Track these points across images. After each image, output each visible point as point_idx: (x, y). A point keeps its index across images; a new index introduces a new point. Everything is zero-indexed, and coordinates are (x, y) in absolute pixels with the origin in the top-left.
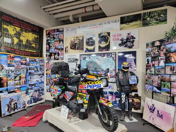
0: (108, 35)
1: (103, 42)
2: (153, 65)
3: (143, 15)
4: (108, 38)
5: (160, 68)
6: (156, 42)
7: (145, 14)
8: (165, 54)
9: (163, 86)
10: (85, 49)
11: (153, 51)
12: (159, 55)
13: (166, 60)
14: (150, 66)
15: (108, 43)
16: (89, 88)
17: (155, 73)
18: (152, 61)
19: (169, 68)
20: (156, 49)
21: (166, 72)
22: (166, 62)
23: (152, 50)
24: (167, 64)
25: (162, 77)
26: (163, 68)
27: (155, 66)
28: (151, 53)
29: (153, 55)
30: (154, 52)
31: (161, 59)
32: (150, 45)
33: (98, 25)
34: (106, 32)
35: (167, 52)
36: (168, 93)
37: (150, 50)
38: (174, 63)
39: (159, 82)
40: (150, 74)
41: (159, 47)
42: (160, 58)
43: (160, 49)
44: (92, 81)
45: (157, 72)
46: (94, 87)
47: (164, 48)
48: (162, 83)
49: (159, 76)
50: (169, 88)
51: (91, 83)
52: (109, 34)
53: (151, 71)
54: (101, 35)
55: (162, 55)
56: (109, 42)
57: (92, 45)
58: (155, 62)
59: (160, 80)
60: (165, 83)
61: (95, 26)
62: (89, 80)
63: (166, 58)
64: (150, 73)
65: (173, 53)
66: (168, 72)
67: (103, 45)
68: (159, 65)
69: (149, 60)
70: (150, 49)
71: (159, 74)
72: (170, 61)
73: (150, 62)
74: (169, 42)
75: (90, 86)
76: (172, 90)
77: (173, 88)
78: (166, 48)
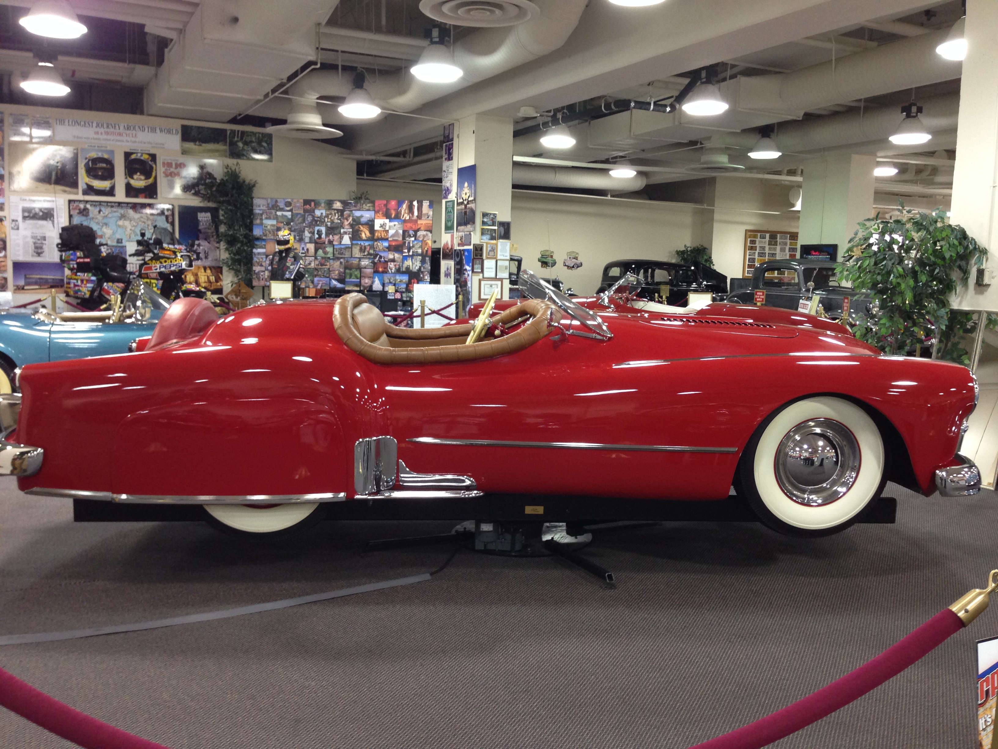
0: (151, 161)
1: (138, 174)
2: (331, 242)
3: (230, 133)
4: (151, 168)
5: (343, 247)
6: (335, 202)
7: (233, 132)
8: (351, 226)
9: (348, 277)
10: (82, 186)
11: (330, 216)
12: (341, 226)
13: (352, 235)
14: (324, 243)
15: (151, 181)
16: (163, 269)
17: (334, 256)
18: (327, 235)
19: (358, 248)
20: (335, 214)
21: (353, 253)
22: (352, 239)
23: (328, 214)
24: (354, 242)
25: (347, 262)
26: (348, 248)
27: (334, 243)
28: (325, 220)
29: (329, 224)
30: (332, 218)
31: (345, 233)
32: (323, 205)
33: (122, 127)
34: (147, 152)
35: (354, 223)
36: (357, 285)
37: (324, 214)
38: (365, 240)
39: (342, 270)
40: (323, 258)
41: (341, 212)
42: (342, 231)
43: (342, 215)
44: (168, 258)
45: (339, 254)
46: (170, 267)
47: (349, 216)
48: (347, 271)
49: (342, 260)
50: (358, 279)
51: (165, 262)
52: (153, 157)
53: (325, 253)
54: (133, 157)
55: (347, 227)
56: (156, 178)
57: (103, 178)
58: (335, 236)
59: (343, 266)
60: (351, 272)
61: (112, 130)
62: (163, 257)
63: (353, 232)
64: (323, 255)
65: (364, 226)
66: (356, 254)
67: (139, 182)
68: (341, 242)
69: (322, 231)
70: (324, 212)
71: (342, 258)
72: (360, 237)
73: (323, 236)
74: (358, 208)
75: (165, 267)
76: (362, 281)
77: (365, 277)
78: (353, 216)
